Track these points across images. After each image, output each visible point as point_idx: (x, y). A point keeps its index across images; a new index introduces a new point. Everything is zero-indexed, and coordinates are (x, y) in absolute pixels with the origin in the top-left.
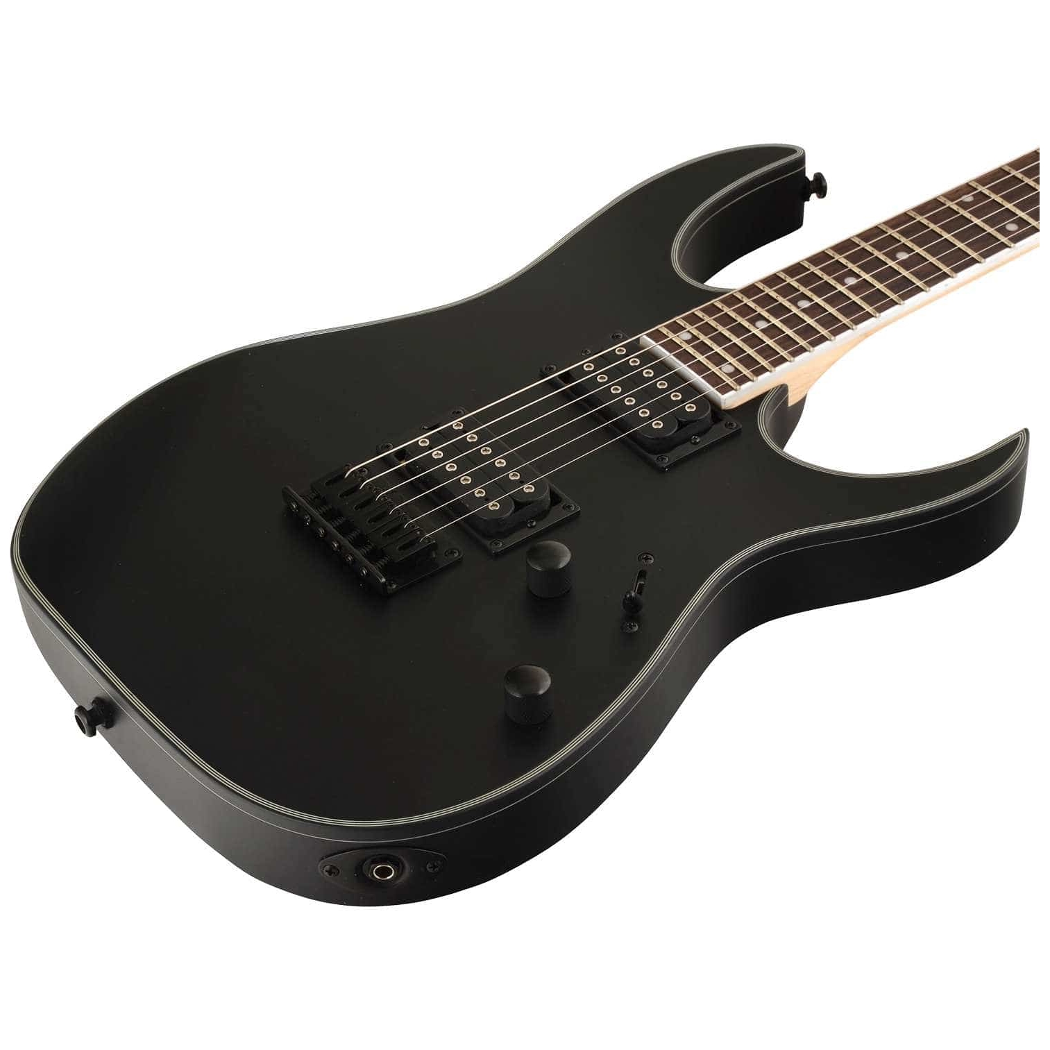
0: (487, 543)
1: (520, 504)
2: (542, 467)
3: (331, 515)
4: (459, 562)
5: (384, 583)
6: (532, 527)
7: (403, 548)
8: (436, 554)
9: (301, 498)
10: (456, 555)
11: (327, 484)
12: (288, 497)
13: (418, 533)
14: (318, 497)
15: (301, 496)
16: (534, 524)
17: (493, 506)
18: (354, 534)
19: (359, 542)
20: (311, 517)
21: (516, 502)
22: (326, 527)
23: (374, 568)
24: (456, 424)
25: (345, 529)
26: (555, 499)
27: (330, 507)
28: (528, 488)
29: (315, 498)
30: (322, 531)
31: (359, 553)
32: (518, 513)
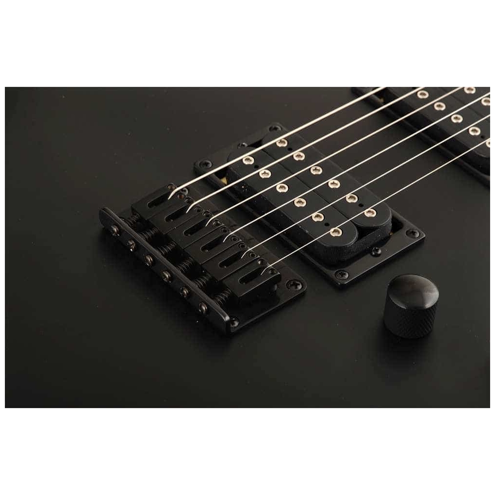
0: (332, 273)
1: (364, 230)
2: (379, 189)
3: (159, 241)
4: (302, 295)
5: (228, 322)
6: (377, 255)
7: (246, 280)
8: (278, 287)
9: (121, 219)
10: (300, 287)
11: (150, 205)
12: (104, 218)
13: (259, 262)
14: (141, 219)
15: (120, 218)
16: (380, 252)
17: (335, 232)
18: (186, 264)
19: (194, 272)
20: (136, 242)
21: (359, 228)
22: (153, 255)
23: (213, 303)
24: (280, 141)
25: (176, 256)
26: (397, 225)
27: (156, 230)
28: (369, 213)
29: (137, 221)
30: (149, 259)
31: (194, 286)
32: (361, 241)
